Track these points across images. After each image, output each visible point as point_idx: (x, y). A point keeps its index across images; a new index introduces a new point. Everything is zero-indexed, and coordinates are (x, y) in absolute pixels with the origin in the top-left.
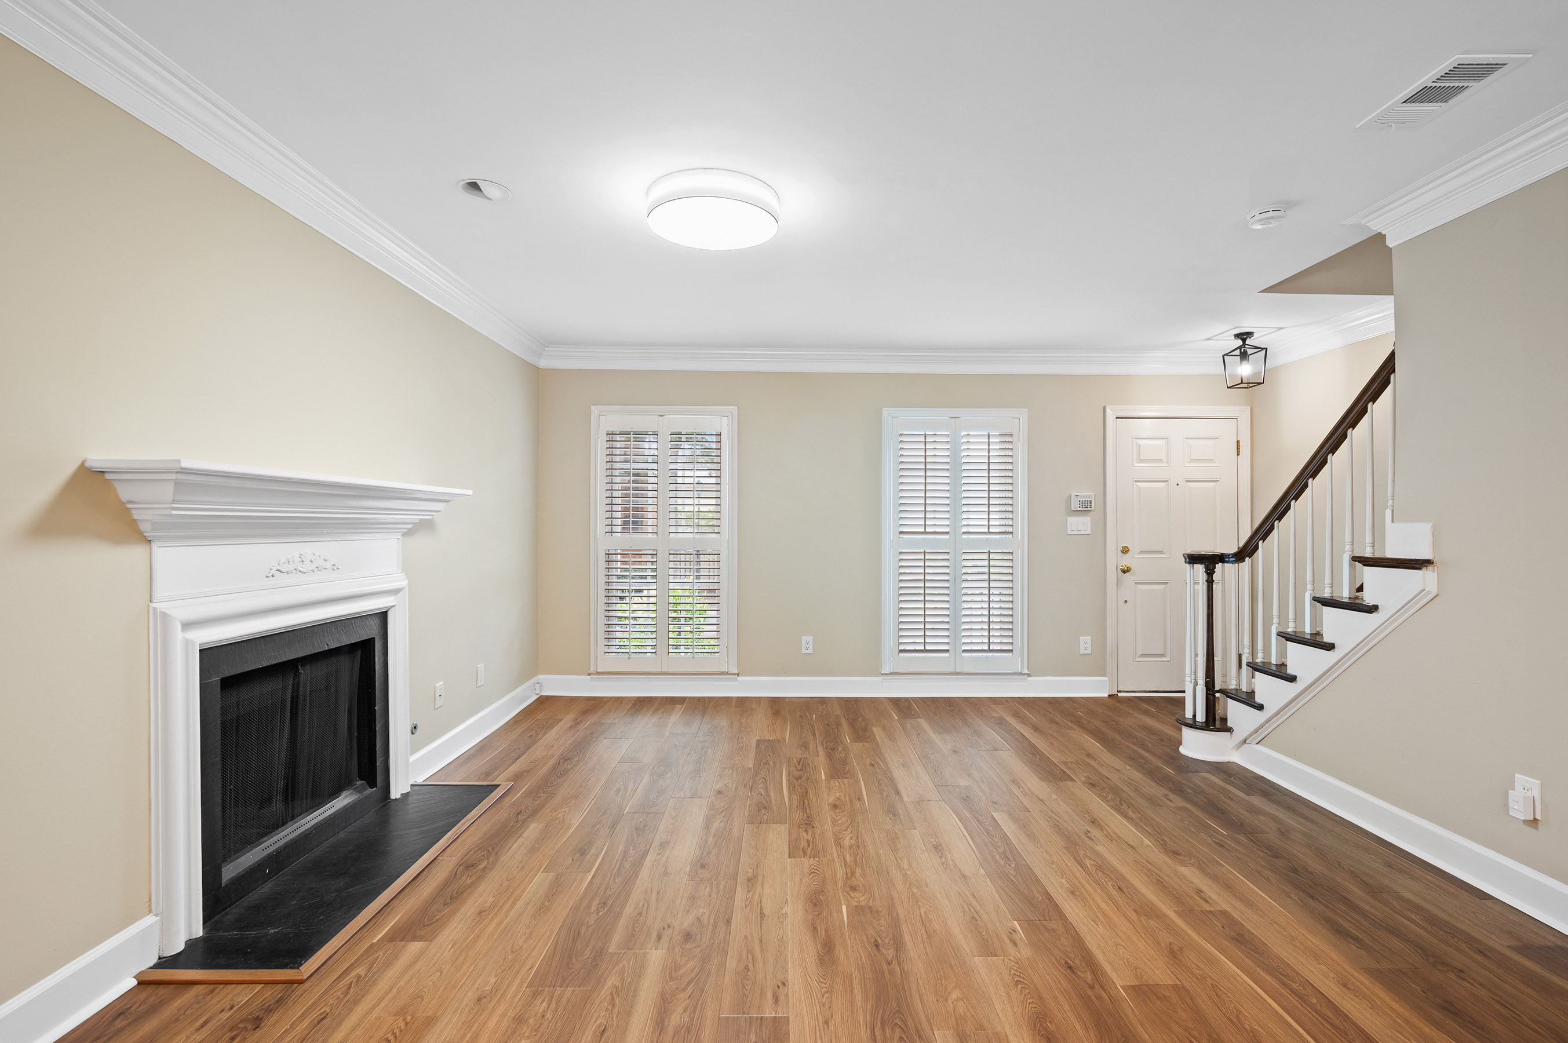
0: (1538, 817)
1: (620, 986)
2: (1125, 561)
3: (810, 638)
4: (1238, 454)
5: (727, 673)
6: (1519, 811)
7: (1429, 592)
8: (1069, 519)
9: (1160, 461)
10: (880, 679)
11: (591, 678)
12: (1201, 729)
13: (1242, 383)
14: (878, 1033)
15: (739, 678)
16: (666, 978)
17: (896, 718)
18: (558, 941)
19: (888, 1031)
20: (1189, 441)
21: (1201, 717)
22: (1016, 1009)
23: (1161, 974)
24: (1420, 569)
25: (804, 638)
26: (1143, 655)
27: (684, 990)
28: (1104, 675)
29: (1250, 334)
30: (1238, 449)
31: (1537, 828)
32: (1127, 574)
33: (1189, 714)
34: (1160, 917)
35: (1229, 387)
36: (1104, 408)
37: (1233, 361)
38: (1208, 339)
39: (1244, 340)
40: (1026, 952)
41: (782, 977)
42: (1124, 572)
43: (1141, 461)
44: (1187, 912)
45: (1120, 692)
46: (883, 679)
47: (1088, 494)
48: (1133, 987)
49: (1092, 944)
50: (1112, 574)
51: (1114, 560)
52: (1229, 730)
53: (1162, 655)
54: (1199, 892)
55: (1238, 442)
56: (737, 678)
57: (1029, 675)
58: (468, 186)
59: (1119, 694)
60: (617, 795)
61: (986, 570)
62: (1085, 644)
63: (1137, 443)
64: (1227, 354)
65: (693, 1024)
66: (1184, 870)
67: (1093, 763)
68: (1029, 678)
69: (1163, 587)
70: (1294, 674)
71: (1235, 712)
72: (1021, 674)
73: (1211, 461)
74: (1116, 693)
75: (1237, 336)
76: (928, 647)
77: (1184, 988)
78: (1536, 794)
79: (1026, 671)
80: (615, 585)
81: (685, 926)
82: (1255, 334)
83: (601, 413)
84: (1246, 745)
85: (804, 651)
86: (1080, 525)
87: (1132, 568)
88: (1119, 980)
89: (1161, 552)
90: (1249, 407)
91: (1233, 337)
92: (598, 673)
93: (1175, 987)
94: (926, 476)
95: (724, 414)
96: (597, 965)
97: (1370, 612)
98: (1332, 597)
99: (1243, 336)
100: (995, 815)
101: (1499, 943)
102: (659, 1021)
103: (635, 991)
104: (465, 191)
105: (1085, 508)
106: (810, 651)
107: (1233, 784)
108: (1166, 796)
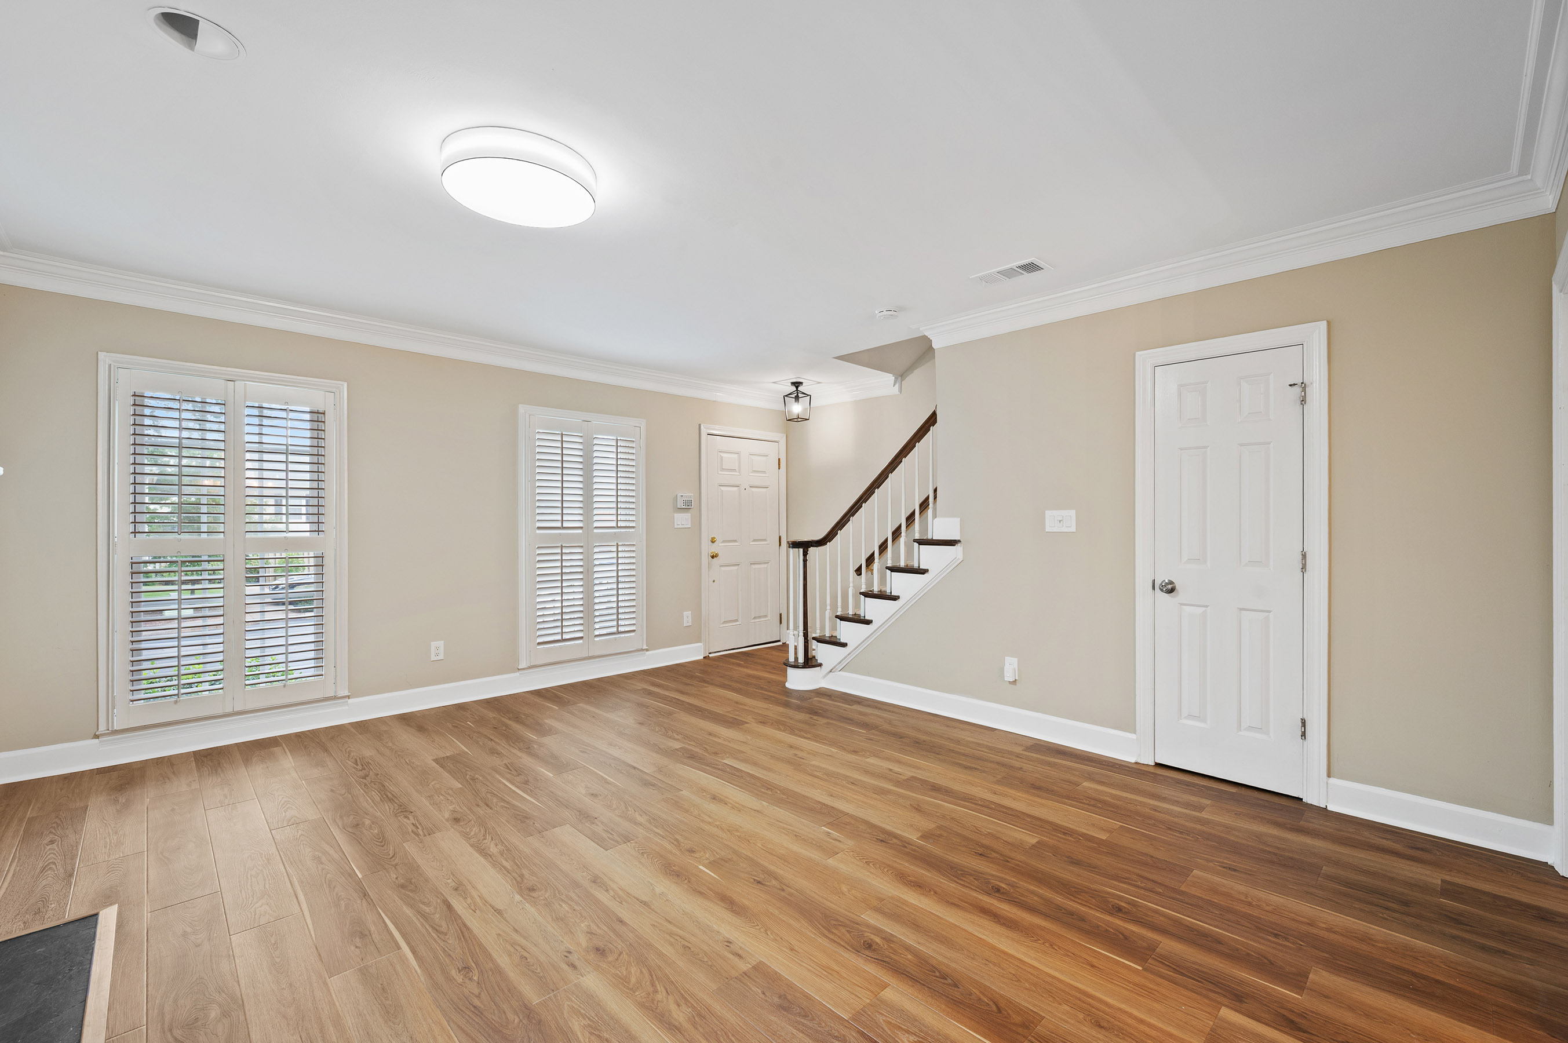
0: (1017, 678)
1: (589, 1022)
2: (714, 549)
3: (441, 644)
4: (779, 469)
5: (335, 698)
6: (1009, 677)
7: (959, 559)
8: (675, 515)
9: (734, 470)
10: (517, 674)
11: (101, 742)
12: (804, 667)
13: (798, 418)
14: (832, 937)
15: (350, 701)
16: (628, 992)
17: (557, 708)
18: (459, 1026)
19: (835, 931)
20: (752, 456)
21: (801, 660)
22: (885, 879)
23: (928, 825)
24: (954, 545)
25: (434, 644)
26: (725, 622)
27: (656, 992)
28: (700, 642)
29: (801, 383)
30: (779, 464)
31: (1016, 685)
32: (715, 559)
33: (792, 659)
34: (889, 792)
35: (789, 420)
36: (700, 425)
37: (790, 401)
38: (774, 383)
39: (797, 387)
40: (850, 843)
41: (721, 938)
42: (713, 557)
43: (723, 470)
44: (898, 783)
45: (710, 653)
46: (520, 674)
47: (689, 494)
48: (921, 836)
49: (876, 821)
50: (705, 559)
51: (707, 549)
52: (820, 665)
53: (737, 621)
54: (891, 770)
55: (779, 459)
56: (347, 702)
57: (647, 650)
58: (161, 17)
59: (710, 655)
60: (322, 863)
61: (615, 561)
62: (687, 618)
63: (720, 456)
64: (786, 396)
65: (699, 1010)
66: (868, 760)
67: (746, 708)
68: (647, 653)
69: (736, 568)
70: (870, 619)
71: (821, 651)
72: (642, 650)
73: (764, 472)
74: (708, 654)
75: (793, 384)
76: (565, 636)
77: (941, 825)
78: (1016, 666)
79: (645, 647)
80: (145, 606)
81: (584, 944)
82: (804, 384)
83: (121, 365)
84: (831, 673)
85: (433, 658)
86: (683, 520)
87: (719, 555)
88: (913, 836)
89: (735, 541)
90: (785, 435)
91: (790, 384)
92: (116, 732)
93: (937, 827)
94: (562, 474)
95: (331, 390)
96: (540, 1021)
97: (923, 573)
98: (907, 566)
99: (797, 384)
100: (724, 761)
101: (1018, 750)
102: (668, 1026)
103: (612, 1018)
104: (157, 25)
105: (687, 507)
106: (441, 657)
107: (836, 701)
108: (811, 718)
